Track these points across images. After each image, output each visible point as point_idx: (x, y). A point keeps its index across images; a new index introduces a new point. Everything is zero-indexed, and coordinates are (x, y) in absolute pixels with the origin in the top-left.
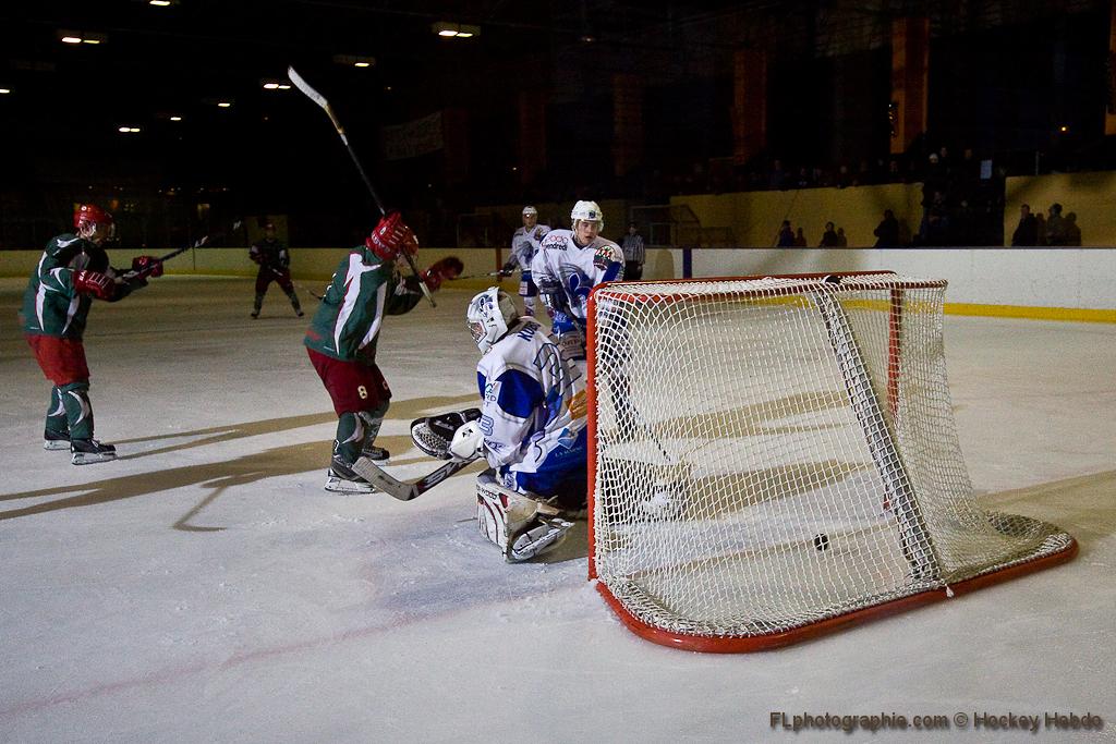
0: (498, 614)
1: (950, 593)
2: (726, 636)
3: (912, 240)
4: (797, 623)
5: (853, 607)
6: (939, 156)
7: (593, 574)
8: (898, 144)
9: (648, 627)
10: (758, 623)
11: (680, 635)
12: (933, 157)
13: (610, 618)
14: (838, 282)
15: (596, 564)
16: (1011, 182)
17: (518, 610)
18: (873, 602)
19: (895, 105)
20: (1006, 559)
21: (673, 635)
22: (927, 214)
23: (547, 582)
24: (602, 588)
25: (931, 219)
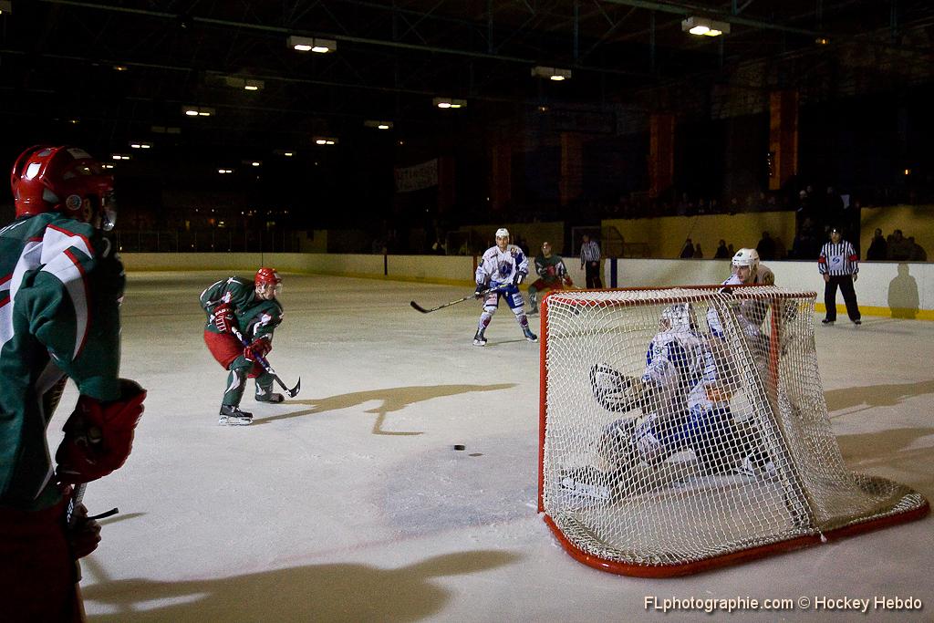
0: (470, 536)
1: (823, 538)
2: (644, 564)
3: (787, 253)
4: (700, 556)
5: (744, 546)
6: (806, 191)
7: (541, 509)
8: (775, 184)
9: (583, 553)
10: (670, 556)
11: (607, 561)
12: (802, 192)
13: (553, 544)
14: (731, 293)
15: (544, 500)
16: (865, 212)
17: (484, 533)
18: (761, 543)
19: (773, 154)
20: (870, 514)
21: (602, 560)
22: (798, 234)
23: (507, 513)
24: (548, 520)
25: (803, 238)
